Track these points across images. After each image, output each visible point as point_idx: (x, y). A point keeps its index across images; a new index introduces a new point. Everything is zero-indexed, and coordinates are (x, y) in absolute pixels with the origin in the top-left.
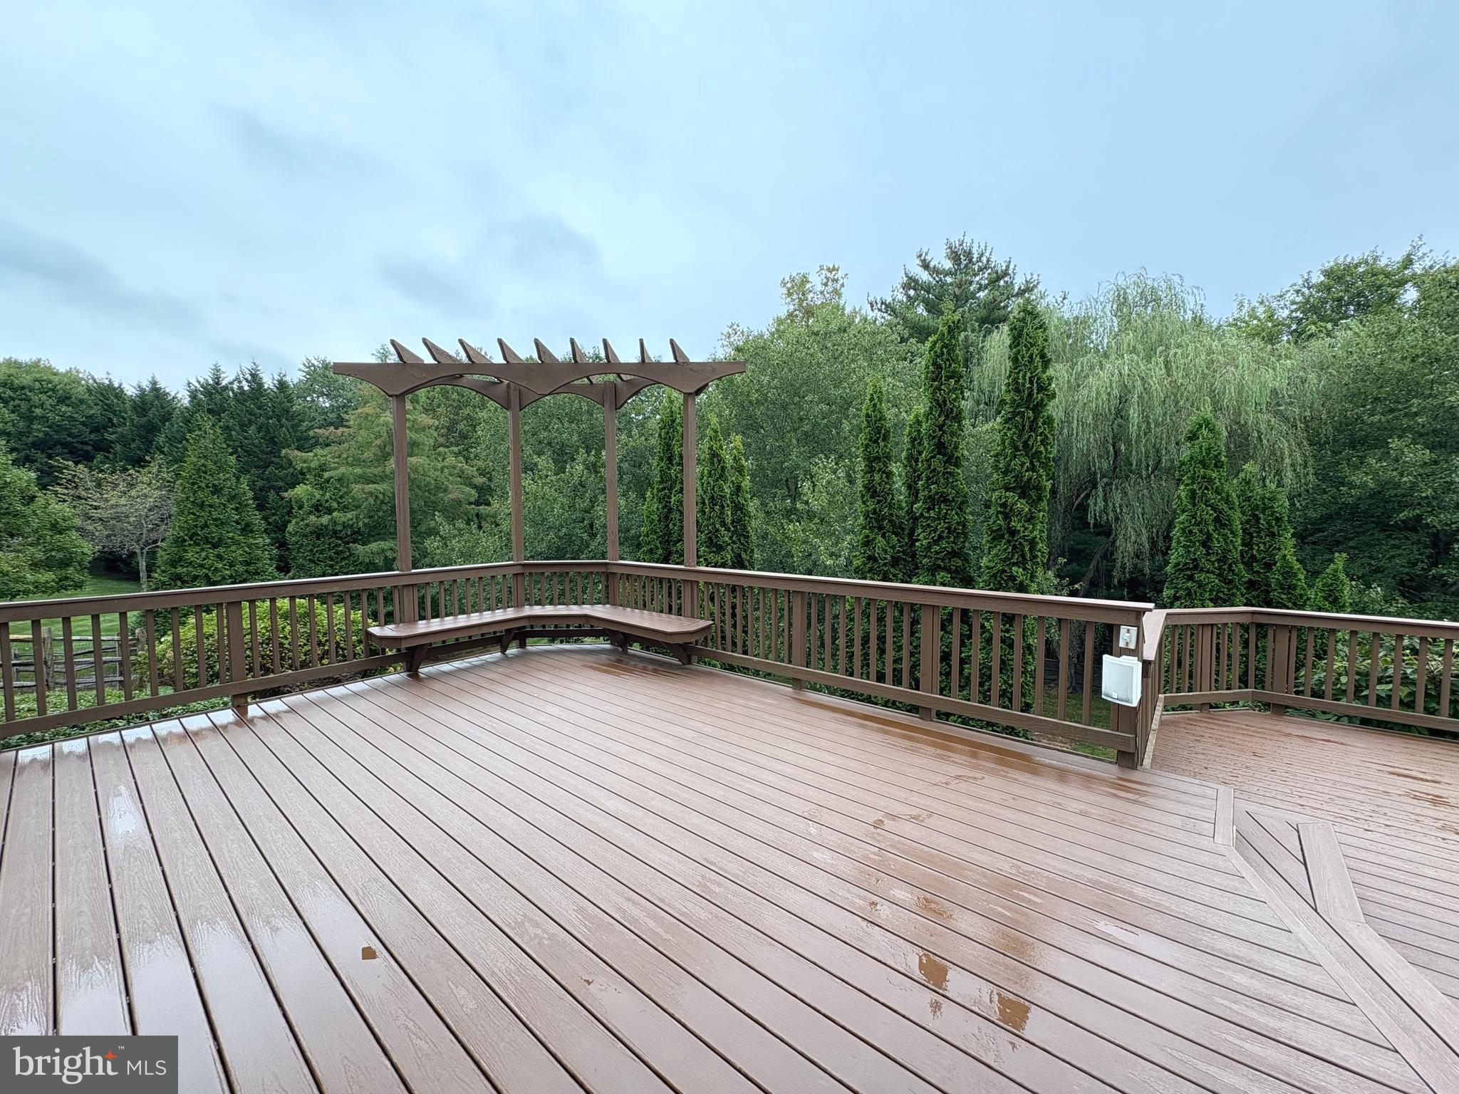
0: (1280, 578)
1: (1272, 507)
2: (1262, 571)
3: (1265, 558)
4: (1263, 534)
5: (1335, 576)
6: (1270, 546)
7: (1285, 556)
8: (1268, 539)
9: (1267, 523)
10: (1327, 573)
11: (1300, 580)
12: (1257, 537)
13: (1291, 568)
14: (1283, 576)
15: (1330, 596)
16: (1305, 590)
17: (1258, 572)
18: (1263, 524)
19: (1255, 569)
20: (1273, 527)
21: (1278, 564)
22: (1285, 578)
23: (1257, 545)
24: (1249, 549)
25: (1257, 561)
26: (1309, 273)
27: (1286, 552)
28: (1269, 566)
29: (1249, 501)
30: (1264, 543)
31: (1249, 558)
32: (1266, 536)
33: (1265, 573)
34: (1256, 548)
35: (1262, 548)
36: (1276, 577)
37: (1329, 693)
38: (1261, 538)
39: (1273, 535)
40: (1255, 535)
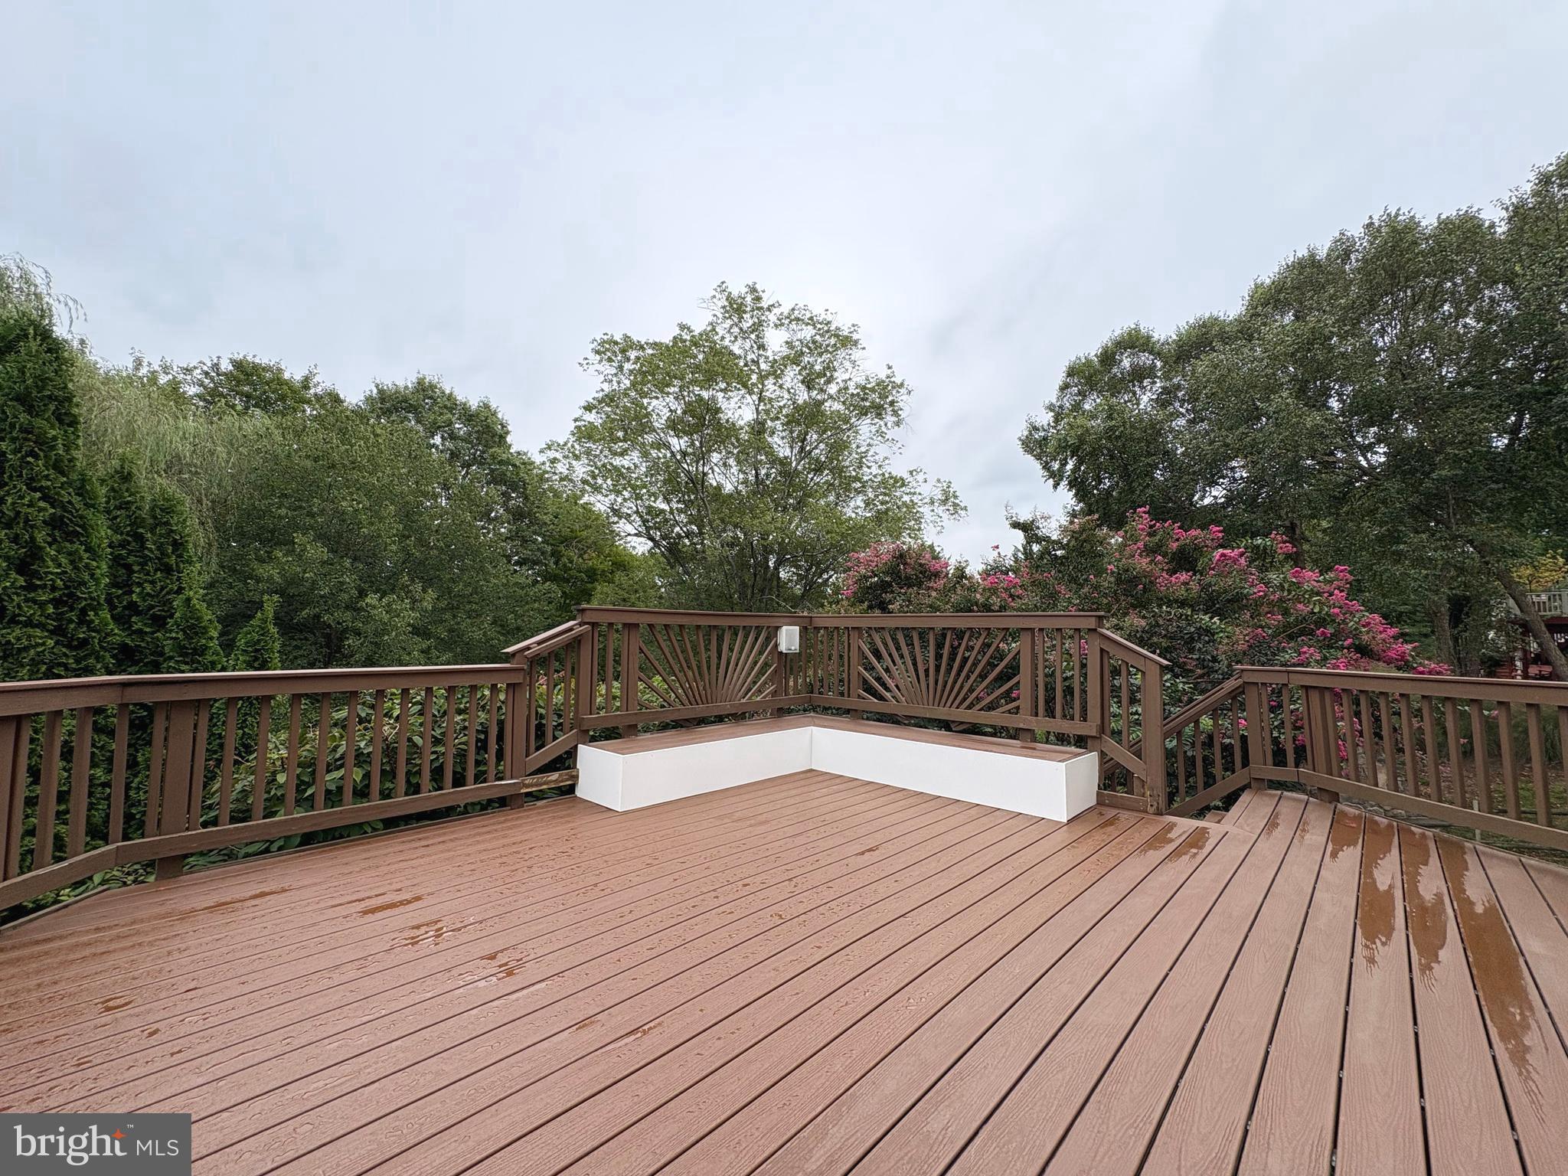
0: (180, 636)
1: (167, 523)
2: (148, 630)
3: (153, 607)
4: (150, 567)
5: (263, 629)
6: (162, 588)
7: (189, 600)
8: (159, 574)
9: (158, 548)
10: (252, 626)
11: (211, 638)
12: (139, 572)
13: (199, 619)
14: (185, 633)
15: (256, 659)
16: (218, 654)
17: (140, 632)
18: (150, 550)
19: (136, 627)
20: (169, 557)
21: (177, 615)
22: (188, 637)
23: (139, 585)
24: (125, 593)
25: (138, 613)
26: (219, 357)
27: (191, 593)
28: (159, 622)
29: (127, 509)
30: (152, 583)
31: (125, 608)
32: (156, 570)
33: (153, 633)
34: (138, 590)
35: (148, 588)
36: (174, 635)
37: (259, 810)
38: (148, 574)
39: (168, 570)
40: (136, 568)
